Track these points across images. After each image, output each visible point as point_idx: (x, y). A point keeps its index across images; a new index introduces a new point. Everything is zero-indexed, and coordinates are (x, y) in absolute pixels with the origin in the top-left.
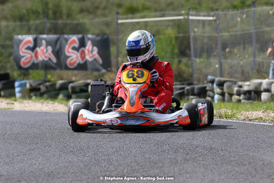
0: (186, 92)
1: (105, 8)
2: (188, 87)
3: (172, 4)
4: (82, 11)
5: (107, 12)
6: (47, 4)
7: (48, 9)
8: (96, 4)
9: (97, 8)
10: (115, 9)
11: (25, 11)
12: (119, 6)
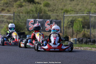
0: (88, 41)
1: (57, 10)
2: (88, 40)
3: (81, 9)
4: (49, 11)
5: (57, 11)
6: (37, 8)
7: (37, 10)
8: (54, 9)
9: (54, 10)
10: (60, 10)
11: (29, 10)
12: (62, 9)
